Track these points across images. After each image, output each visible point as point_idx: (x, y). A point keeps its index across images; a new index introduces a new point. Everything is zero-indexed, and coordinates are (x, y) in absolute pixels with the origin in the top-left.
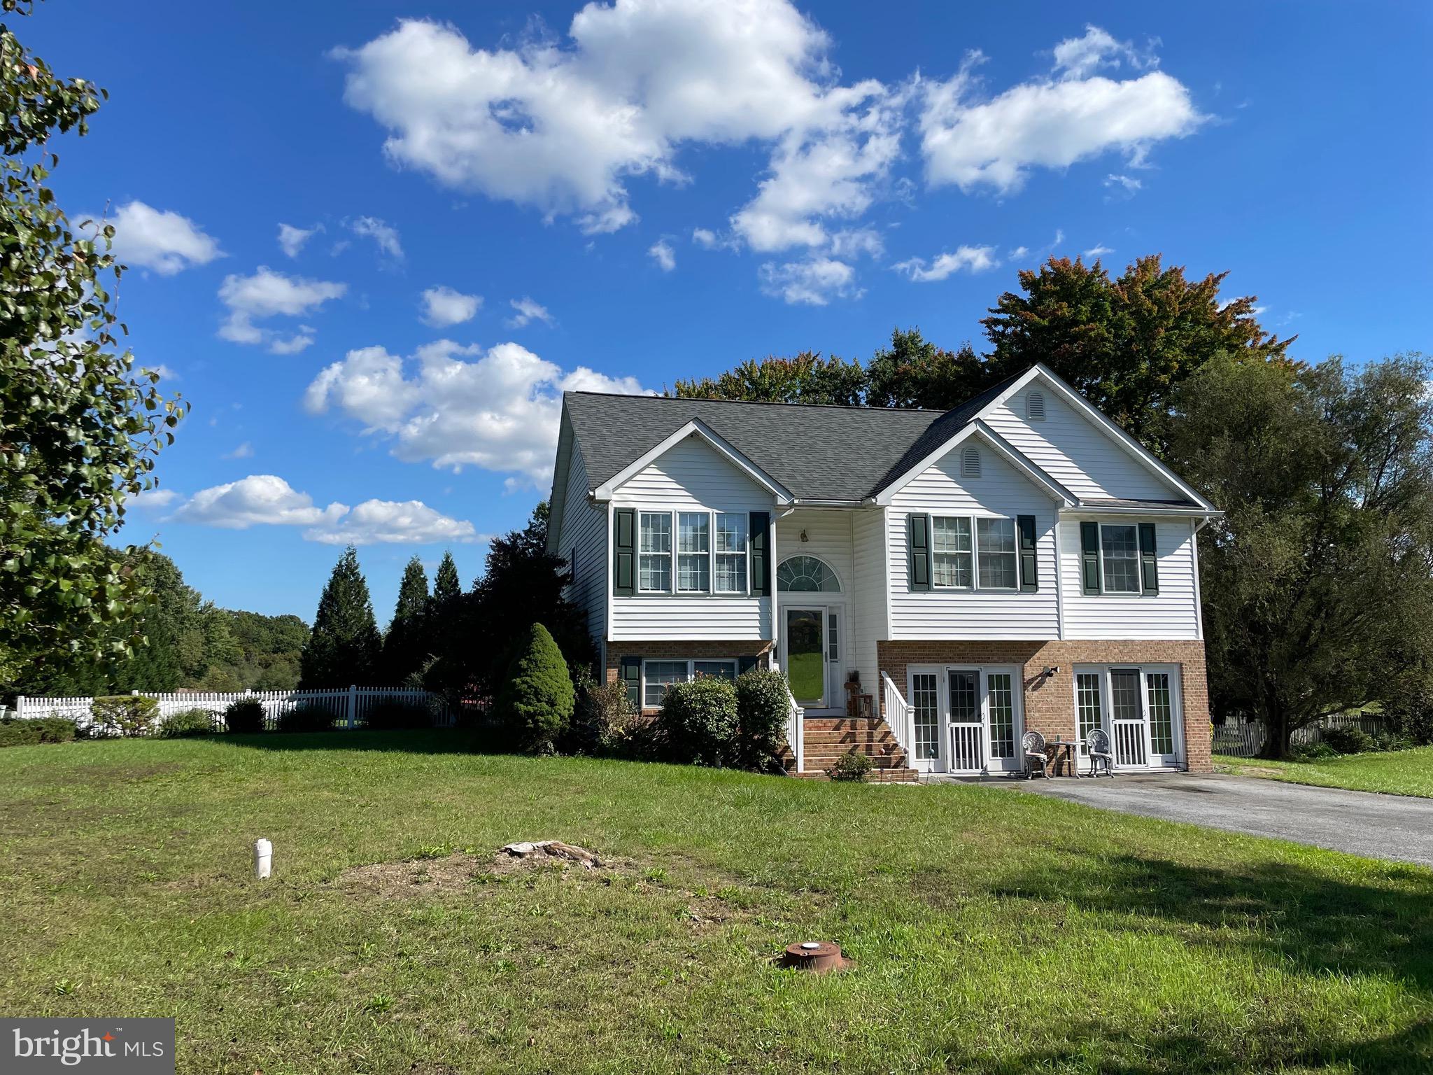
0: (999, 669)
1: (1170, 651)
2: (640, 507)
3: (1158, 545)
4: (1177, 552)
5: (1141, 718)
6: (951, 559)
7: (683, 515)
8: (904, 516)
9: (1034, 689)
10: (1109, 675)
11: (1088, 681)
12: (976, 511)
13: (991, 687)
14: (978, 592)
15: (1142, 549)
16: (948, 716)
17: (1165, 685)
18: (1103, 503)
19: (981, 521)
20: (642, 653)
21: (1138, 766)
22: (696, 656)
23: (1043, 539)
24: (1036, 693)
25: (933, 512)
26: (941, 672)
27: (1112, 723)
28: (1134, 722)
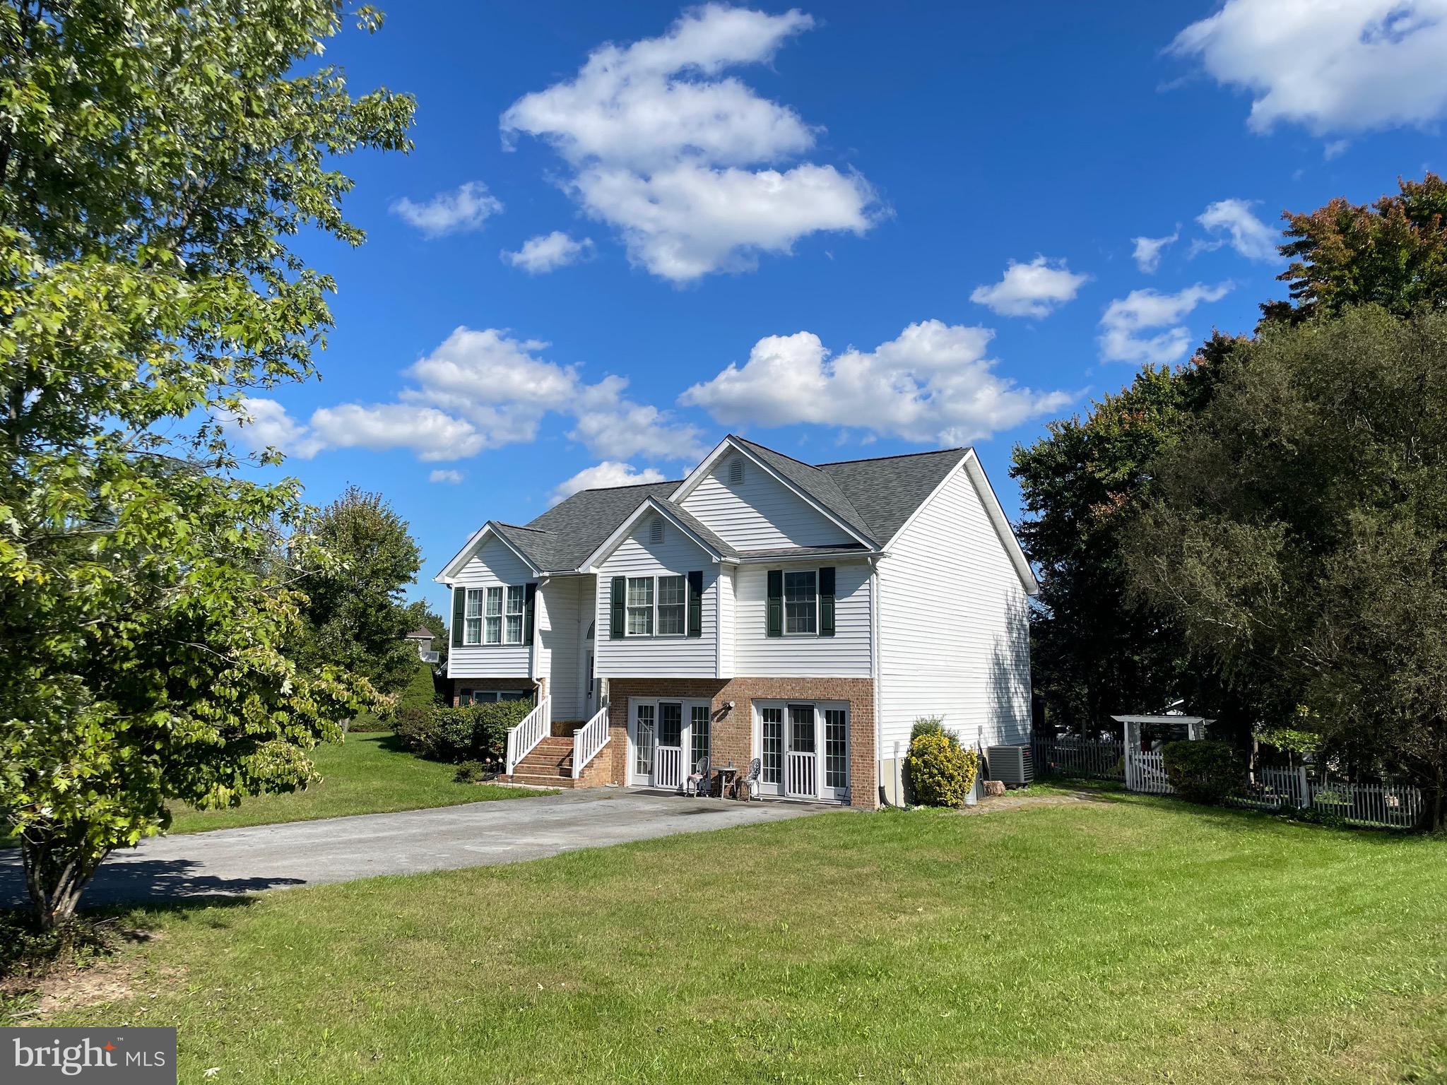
0: (700, 703)
1: (839, 689)
2: (467, 586)
3: (837, 588)
4: (856, 593)
5: (812, 750)
6: (641, 611)
7: (490, 589)
8: (610, 580)
9: (718, 721)
10: (786, 710)
11: (772, 716)
12: (659, 571)
13: (694, 717)
14: (657, 638)
15: (821, 593)
16: (657, 741)
17: (843, 721)
18: (785, 552)
19: (662, 579)
20: (472, 686)
21: (807, 796)
22: (500, 690)
23: (708, 590)
24: (719, 724)
25: (628, 575)
26: (653, 702)
27: (789, 754)
28: (807, 754)
